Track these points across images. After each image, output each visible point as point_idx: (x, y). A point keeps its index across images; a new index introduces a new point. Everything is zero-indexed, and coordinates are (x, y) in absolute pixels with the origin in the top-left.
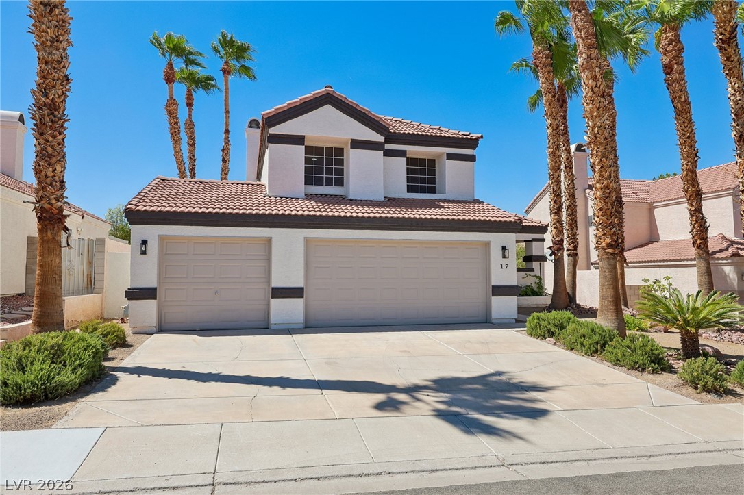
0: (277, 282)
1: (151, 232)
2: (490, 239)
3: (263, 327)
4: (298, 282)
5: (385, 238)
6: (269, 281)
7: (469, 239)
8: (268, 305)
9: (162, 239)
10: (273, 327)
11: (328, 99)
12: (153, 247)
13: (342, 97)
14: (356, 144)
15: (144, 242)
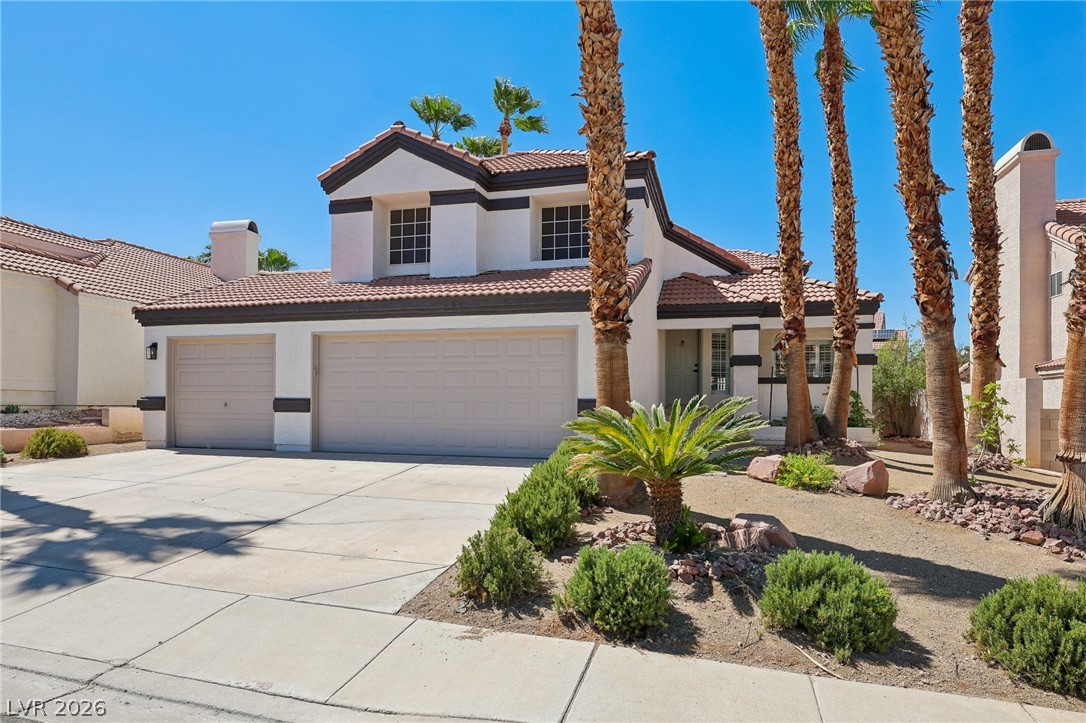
0: (282, 392)
1: (162, 333)
2: (578, 323)
3: (265, 448)
4: (305, 392)
5: (414, 328)
6: (273, 391)
7: (542, 324)
8: (272, 420)
9: (171, 342)
10: (278, 448)
11: (396, 141)
12: (162, 351)
13: (413, 133)
14: (439, 198)
15: (154, 346)
